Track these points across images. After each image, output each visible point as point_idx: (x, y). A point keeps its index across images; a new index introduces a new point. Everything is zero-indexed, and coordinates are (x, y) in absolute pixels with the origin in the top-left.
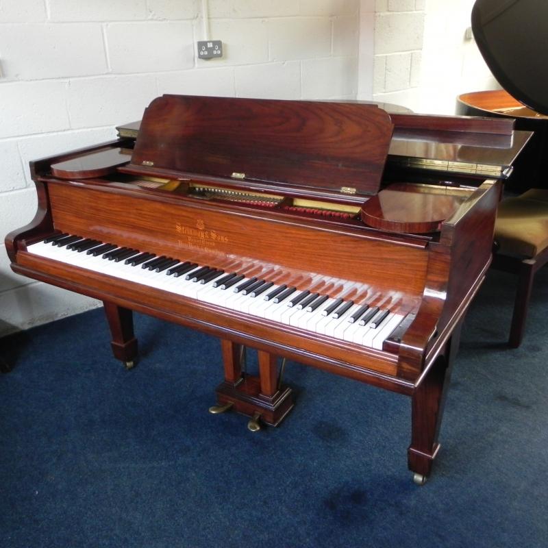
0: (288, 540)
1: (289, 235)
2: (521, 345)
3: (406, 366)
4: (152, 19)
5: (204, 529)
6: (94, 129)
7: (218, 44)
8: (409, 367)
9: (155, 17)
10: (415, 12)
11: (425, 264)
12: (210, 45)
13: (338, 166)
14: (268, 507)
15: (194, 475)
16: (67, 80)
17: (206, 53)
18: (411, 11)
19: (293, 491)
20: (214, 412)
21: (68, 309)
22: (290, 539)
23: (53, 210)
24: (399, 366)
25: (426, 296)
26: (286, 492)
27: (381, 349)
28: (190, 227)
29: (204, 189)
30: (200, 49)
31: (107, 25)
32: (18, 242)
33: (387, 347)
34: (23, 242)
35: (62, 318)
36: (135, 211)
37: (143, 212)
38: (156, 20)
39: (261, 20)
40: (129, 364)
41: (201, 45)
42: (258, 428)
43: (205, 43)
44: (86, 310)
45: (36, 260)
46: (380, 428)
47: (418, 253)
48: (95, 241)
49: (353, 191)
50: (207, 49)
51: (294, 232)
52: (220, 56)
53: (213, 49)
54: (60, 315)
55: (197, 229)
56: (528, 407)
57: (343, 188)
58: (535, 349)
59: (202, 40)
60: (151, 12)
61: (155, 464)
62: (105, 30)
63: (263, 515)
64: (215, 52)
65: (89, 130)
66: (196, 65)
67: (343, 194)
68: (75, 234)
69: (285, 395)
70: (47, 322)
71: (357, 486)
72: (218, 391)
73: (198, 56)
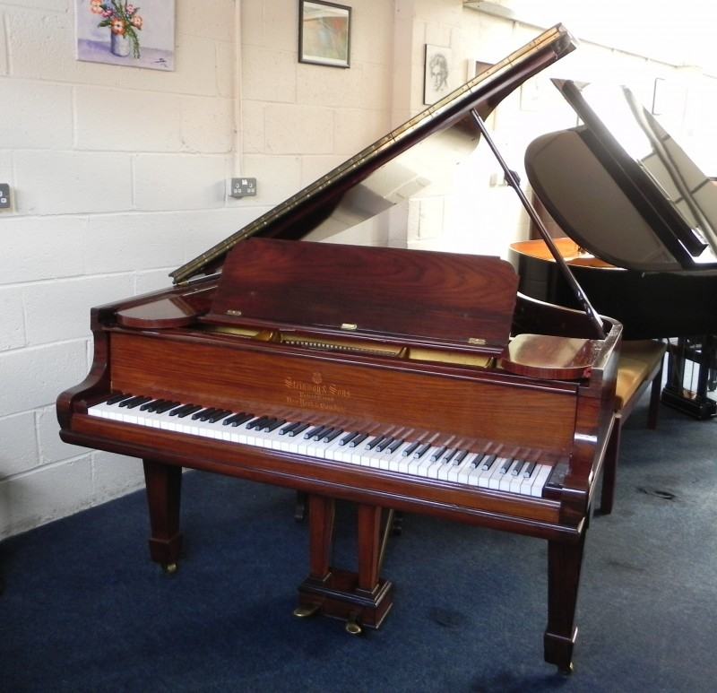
1: (424, 386)
2: (613, 510)
3: (569, 511)
4: (185, 152)
6: (111, 275)
7: (253, 181)
8: (572, 511)
9: (187, 150)
11: (573, 410)
12: (245, 183)
13: (462, 316)
17: (240, 191)
20: (300, 615)
21: (55, 511)
23: (112, 366)
24: (561, 511)
25: (577, 439)
27: (540, 496)
28: (304, 382)
29: (295, 342)
30: (234, 187)
31: (136, 156)
32: (75, 403)
33: (547, 493)
34: (83, 402)
36: (231, 365)
37: (243, 366)
38: (189, 152)
39: (294, 157)
40: (172, 567)
41: (236, 182)
42: (359, 630)
43: (239, 181)
44: (76, 511)
45: (101, 424)
46: (500, 606)
47: (566, 399)
48: (170, 401)
49: (483, 342)
50: (241, 186)
51: (431, 382)
52: (254, 194)
53: (248, 186)
54: (43, 520)
55: (313, 383)
57: (471, 339)
59: (235, 177)
60: (184, 144)
61: (258, 676)
62: (134, 161)
64: (249, 191)
65: (105, 276)
66: (227, 204)
67: (472, 344)
68: (142, 394)
69: (387, 587)
70: (27, 530)
71: (500, 668)
72: (301, 590)
73: (230, 194)
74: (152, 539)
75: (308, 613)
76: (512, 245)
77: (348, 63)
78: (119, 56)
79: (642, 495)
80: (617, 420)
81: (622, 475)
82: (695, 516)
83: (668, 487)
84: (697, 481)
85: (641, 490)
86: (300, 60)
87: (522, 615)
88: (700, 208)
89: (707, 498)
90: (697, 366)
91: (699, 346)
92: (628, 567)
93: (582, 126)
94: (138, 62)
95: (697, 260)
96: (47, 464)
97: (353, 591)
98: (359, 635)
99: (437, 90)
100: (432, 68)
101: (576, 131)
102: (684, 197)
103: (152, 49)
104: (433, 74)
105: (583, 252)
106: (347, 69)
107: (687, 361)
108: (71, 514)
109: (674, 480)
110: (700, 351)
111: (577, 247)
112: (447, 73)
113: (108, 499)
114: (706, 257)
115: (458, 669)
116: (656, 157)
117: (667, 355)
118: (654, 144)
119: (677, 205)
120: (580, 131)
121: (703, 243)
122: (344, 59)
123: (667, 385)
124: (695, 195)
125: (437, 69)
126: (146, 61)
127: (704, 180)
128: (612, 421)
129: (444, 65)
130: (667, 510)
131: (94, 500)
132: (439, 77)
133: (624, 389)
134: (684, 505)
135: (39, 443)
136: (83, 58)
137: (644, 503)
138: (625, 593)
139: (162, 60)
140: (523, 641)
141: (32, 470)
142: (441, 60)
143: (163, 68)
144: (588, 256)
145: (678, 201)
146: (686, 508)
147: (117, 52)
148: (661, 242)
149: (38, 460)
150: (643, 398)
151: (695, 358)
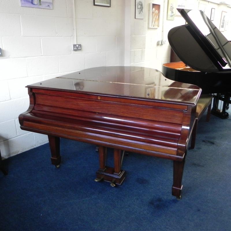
0: (142, 216)
2: (195, 148)
4: (57, 36)
5: (111, 217)
7: (80, 45)
8: (181, 151)
9: (59, 35)
10: (143, 36)
12: (77, 46)
14: (131, 207)
15: (100, 201)
16: (27, 58)
17: (76, 49)
18: (142, 35)
19: (137, 201)
20: (96, 181)
21: (23, 149)
22: (142, 215)
24: (177, 151)
25: (183, 128)
26: (135, 202)
30: (74, 47)
31: (42, 38)
35: (21, 153)
38: (59, 36)
39: (93, 37)
40: (58, 166)
41: (74, 46)
42: (115, 185)
44: (30, 149)
45: (32, 124)
46: (159, 178)
50: (76, 47)
52: (80, 50)
53: (78, 47)
54: (20, 152)
56: (203, 166)
58: (199, 148)
59: (74, 44)
60: (57, 33)
61: (84, 199)
62: (41, 40)
63: (130, 210)
64: (79, 48)
66: (72, 53)
69: (123, 172)
70: (15, 155)
71: (158, 197)
72: (97, 173)
73: (73, 50)
74: (52, 158)
75: (99, 180)
76: (164, 64)
77: (110, 5)
78: (34, 4)
79: (204, 143)
80: (196, 120)
81: (198, 136)
82: (221, 149)
83: (212, 140)
84: (222, 138)
85: (204, 141)
86: (94, 5)
87: (165, 180)
88: (225, 51)
89: (225, 144)
90: (223, 102)
91: (224, 95)
92: (199, 165)
93: (187, 24)
94: (40, 6)
95: (224, 68)
96: (20, 135)
97: (113, 174)
98: (115, 187)
99: (139, 14)
100: (138, 6)
101: (185, 26)
102: (220, 48)
103: (45, 2)
104: (138, 8)
105: (187, 66)
106: (110, 8)
107: (219, 100)
108: (28, 150)
109: (214, 138)
110: (224, 97)
111: (185, 65)
112: (142, 8)
113: (39, 145)
114: (227, 67)
115: (145, 197)
116: (211, 35)
117: (213, 98)
118: (211, 31)
119: (218, 50)
120: (186, 26)
121: (226, 62)
122: (109, 4)
123: (213, 108)
124: (224, 47)
125: (139, 7)
126: (43, 6)
127: (227, 41)
128: (195, 120)
129: (142, 5)
130: (212, 147)
131: (35, 146)
132: (140, 9)
133: (199, 110)
134: (217, 146)
135: (17, 129)
136: (22, 6)
137: (205, 145)
138: (198, 173)
139: (49, 6)
140: (165, 189)
141: (15, 137)
142: (141, 3)
143: (49, 8)
144: (188, 67)
145: (218, 49)
146: (218, 147)
147: (33, 3)
148: (212, 62)
149: (17, 134)
150: (205, 112)
151: (222, 99)
